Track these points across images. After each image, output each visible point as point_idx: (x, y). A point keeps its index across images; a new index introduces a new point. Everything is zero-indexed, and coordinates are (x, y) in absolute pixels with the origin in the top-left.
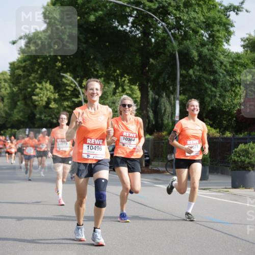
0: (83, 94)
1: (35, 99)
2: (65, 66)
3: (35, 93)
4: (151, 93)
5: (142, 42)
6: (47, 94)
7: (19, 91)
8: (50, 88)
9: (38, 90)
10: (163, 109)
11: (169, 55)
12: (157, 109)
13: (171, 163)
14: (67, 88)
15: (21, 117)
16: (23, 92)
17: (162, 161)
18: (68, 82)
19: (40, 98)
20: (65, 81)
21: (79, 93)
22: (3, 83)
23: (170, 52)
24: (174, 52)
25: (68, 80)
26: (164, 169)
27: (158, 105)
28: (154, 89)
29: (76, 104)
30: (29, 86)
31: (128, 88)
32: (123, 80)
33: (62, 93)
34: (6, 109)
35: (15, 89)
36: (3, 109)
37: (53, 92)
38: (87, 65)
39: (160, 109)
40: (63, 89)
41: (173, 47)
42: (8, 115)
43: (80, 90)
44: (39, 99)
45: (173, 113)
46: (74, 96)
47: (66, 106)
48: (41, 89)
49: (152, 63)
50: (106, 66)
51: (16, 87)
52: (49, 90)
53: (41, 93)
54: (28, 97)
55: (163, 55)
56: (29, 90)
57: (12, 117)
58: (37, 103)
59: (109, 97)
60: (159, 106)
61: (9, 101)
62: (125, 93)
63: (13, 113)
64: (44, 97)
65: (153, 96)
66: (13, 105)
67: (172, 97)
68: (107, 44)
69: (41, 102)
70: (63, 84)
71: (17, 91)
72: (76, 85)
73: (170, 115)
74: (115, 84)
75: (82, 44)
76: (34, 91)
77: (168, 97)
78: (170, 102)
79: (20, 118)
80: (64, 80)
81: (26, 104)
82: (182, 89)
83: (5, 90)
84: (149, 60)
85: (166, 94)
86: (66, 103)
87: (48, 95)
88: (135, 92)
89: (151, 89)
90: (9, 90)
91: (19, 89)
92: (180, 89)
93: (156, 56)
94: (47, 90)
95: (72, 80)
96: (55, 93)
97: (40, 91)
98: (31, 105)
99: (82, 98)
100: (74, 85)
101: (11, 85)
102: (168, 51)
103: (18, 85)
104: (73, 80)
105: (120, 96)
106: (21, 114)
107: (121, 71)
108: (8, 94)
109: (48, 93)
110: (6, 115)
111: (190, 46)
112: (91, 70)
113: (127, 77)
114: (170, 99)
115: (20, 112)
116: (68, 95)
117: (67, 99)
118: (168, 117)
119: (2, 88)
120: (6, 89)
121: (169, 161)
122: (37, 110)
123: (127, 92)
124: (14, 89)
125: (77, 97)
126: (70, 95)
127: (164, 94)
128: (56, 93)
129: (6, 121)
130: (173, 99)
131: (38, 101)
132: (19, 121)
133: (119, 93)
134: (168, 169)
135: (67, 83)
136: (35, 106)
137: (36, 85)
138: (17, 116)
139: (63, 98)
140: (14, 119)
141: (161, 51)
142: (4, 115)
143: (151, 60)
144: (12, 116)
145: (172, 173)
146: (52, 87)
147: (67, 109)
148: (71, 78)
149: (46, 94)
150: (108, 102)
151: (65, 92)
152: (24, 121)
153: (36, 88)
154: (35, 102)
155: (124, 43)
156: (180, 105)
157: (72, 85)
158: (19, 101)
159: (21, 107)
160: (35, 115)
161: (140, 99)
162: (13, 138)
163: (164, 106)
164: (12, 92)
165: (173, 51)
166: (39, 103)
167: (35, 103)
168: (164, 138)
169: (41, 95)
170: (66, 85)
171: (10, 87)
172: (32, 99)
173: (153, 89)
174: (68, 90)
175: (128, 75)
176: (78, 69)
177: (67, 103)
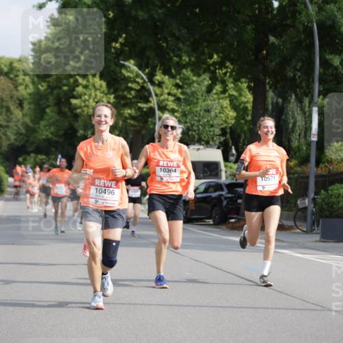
0: (156, 95)
1: (76, 104)
2: (127, 49)
3: (75, 93)
4: (270, 94)
5: (257, 6)
6: (96, 95)
7: (49, 91)
8: (101, 86)
9: (80, 89)
10: (292, 121)
11: (301, 30)
12: (282, 122)
13: (303, 212)
14: (130, 85)
15: (52, 133)
16: (55, 92)
17: (288, 210)
18: (132, 75)
19: (85, 101)
20: (127, 74)
21: (150, 94)
22: (21, 77)
23: (304, 25)
24: (310, 25)
25: (131, 72)
26: (291, 223)
27: (282, 115)
28: (276, 88)
29: (145, 112)
30: (65, 81)
31: (232, 85)
32: (223, 72)
33: (121, 93)
34: (27, 120)
35: (43, 87)
36: (21, 121)
37: (106, 92)
38: (163, 46)
39: (286, 122)
40: (123, 86)
41: (308, 15)
42: (31, 131)
43: (151, 88)
44: (83, 104)
45: (308, 129)
46: (141, 98)
47: (127, 115)
48: (86, 87)
49: (273, 43)
50: (195, 48)
51: (43, 84)
52: (100, 90)
53: (85, 94)
54: (63, 100)
55: (291, 29)
56: (65, 88)
57: (36, 135)
58: (78, 111)
59: (200, 101)
60: (283, 117)
61: (32, 106)
62: (227, 95)
63: (39, 128)
64: (91, 101)
65: (275, 101)
66: (40, 113)
67: (306, 101)
68: (197, 10)
69: (85, 109)
70: (123, 79)
71: (45, 90)
72: (144, 81)
73: (303, 133)
74: (210, 79)
75: (157, 8)
76: (74, 90)
77: (300, 101)
78: (302, 109)
79: (50, 136)
80: (124, 71)
81: (60, 113)
82: (322, 88)
83: (26, 89)
84: (267, 38)
85: (296, 96)
86: (127, 112)
87: (98, 97)
88: (243, 94)
89: (270, 88)
90: (31, 89)
91: (49, 86)
92: (319, 88)
93: (279, 30)
94: (96, 89)
95: (137, 73)
96: (109, 93)
97: (84, 90)
98: (69, 114)
99: (154, 102)
100: (141, 81)
101: (36, 79)
102: (300, 23)
103: (47, 80)
104: (140, 72)
105: (219, 99)
106: (52, 129)
107: (220, 55)
108: (30, 94)
109: (98, 93)
110: (27, 130)
111: (336, 13)
112: (169, 54)
113: (231, 67)
114: (303, 104)
115: (50, 125)
116: (131, 97)
117: (129, 104)
118: (299, 135)
119: (21, 84)
120: (27, 86)
121: (301, 210)
122: (80, 123)
123: (231, 93)
124: (40, 86)
125: (147, 101)
126: (134, 97)
127: (294, 97)
128: (111, 94)
129: (27, 141)
130: (307, 104)
131: (80, 107)
132: (48, 141)
133: (216, 94)
134: (298, 224)
135: (129, 77)
136: (76, 116)
137: (77, 80)
138: (45, 132)
139: (122, 102)
140: (41, 138)
141: (289, 22)
142: (23, 131)
143: (272, 39)
144: (38, 132)
145: (305, 230)
146: (104, 84)
147: (129, 121)
148: (135, 69)
149: (93, 94)
150: (198, 109)
151: (125, 93)
152: (57, 142)
153: (78, 86)
154: (75, 109)
155: (224, 8)
156: (319, 115)
157: (137, 80)
158: (48, 106)
159: (51, 118)
160: (75, 131)
161: (251, 105)
162: (38, 169)
163: (293, 118)
164: (37, 92)
165: (308, 22)
166: (84, 111)
167: (74, 112)
168: (292, 171)
169: (87, 97)
170: (127, 80)
171: (33, 83)
172: (70, 104)
173: (274, 87)
174: (132, 89)
175: (232, 64)
176: (148, 53)
177: (129, 111)
